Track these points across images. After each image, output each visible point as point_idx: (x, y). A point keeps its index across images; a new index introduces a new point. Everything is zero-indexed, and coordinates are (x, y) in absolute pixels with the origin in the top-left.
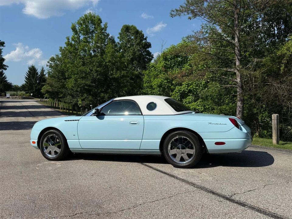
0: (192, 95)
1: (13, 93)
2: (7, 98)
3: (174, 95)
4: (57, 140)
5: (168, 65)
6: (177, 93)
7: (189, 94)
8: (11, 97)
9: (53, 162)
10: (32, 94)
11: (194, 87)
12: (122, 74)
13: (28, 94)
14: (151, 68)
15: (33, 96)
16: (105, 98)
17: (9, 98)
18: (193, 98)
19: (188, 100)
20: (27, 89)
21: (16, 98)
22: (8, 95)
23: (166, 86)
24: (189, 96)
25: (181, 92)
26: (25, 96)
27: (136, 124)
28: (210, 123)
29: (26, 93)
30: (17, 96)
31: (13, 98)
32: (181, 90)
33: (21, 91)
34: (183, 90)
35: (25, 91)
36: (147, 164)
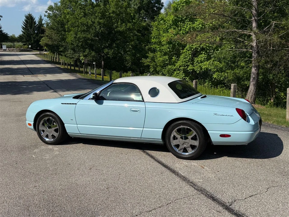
0: (204, 53)
1: (9, 44)
2: (4, 50)
3: (184, 53)
4: (54, 123)
5: (179, 18)
6: (188, 51)
7: (202, 52)
8: (7, 49)
9: (50, 147)
10: (30, 46)
11: (207, 45)
12: (128, 27)
13: (26, 46)
14: (161, 21)
15: (31, 48)
16: (109, 54)
17: (5, 50)
18: (205, 57)
19: (200, 59)
20: (24, 40)
21: (13, 50)
22: (4, 47)
23: (176, 43)
24: (202, 54)
25: (193, 49)
26: (22, 48)
27: (137, 111)
28: (216, 114)
29: (24, 45)
30: (15, 49)
31: (10, 50)
32: (193, 48)
33: (18, 42)
34: (194, 47)
35: (23, 42)
36: (149, 152)
